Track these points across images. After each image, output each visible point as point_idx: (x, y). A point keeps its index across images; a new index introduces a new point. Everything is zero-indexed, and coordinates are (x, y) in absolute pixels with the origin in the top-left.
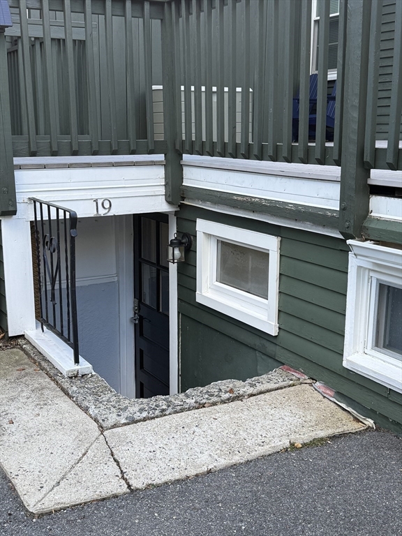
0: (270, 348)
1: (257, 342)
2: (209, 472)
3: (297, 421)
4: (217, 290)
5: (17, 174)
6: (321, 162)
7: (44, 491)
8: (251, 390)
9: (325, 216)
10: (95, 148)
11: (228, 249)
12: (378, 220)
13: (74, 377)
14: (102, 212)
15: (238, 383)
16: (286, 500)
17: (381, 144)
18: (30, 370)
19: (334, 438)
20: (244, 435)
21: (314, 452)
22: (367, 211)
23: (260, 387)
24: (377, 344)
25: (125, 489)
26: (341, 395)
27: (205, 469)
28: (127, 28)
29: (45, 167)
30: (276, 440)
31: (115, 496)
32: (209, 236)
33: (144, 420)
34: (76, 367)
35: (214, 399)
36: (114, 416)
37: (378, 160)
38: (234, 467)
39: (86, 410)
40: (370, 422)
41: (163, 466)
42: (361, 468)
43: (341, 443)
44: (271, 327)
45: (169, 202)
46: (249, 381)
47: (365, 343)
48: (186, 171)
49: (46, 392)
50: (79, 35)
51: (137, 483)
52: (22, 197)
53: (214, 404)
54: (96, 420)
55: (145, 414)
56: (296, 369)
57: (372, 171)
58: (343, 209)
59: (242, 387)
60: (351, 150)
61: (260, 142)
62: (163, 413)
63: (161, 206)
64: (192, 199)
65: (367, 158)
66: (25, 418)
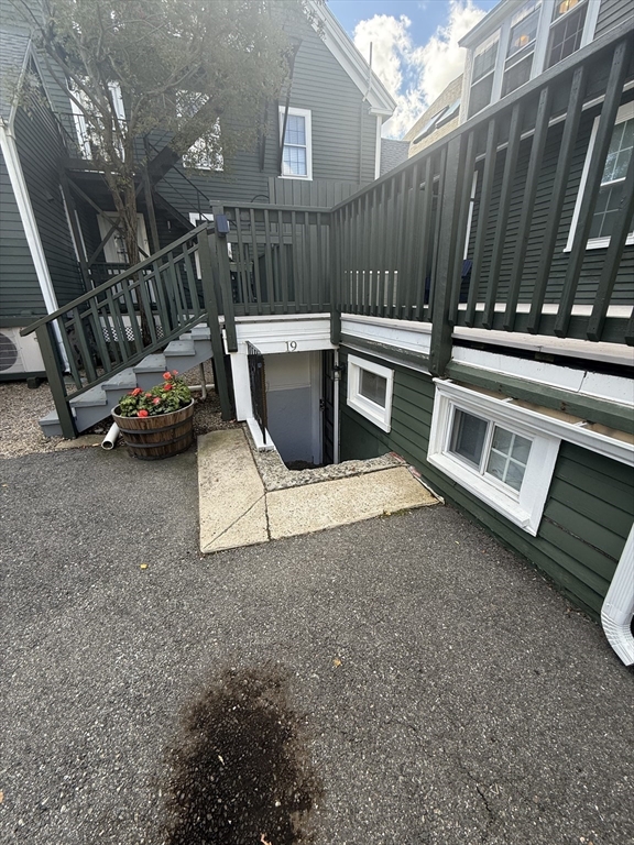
0: (385, 439)
1: (379, 434)
2: (324, 530)
3: (393, 494)
4: (359, 398)
5: (237, 326)
6: (421, 319)
7: (215, 536)
8: (367, 469)
9: (421, 359)
10: (285, 310)
11: (366, 374)
12: (457, 364)
13: (263, 451)
14: (291, 349)
15: (360, 462)
16: (369, 560)
17: (462, 307)
18: (242, 444)
19: (414, 509)
20: (354, 503)
21: (397, 520)
22: (450, 357)
23: (373, 468)
24: (451, 449)
25: (266, 539)
26: (423, 477)
27: (322, 528)
28: (319, 230)
29: (255, 322)
30: (375, 508)
31: (258, 544)
32: (355, 365)
33: (293, 486)
34: (264, 446)
35: (341, 475)
36: (275, 483)
37: (459, 319)
38: (341, 527)
39: (261, 476)
40: (441, 499)
41: (295, 522)
42: (428, 537)
43: (419, 514)
44: (386, 427)
45: (333, 343)
46: (367, 461)
47: (443, 447)
48: (344, 324)
49: (245, 460)
50: (288, 241)
51: (274, 535)
52: (241, 341)
53: (341, 478)
54: (264, 484)
55: (294, 483)
56: (399, 455)
57: (456, 328)
58: (432, 355)
59: (361, 465)
60: (440, 311)
61: (400, 305)
62: (306, 483)
63: (329, 346)
64: (347, 342)
65: (451, 318)
66: (226, 478)
